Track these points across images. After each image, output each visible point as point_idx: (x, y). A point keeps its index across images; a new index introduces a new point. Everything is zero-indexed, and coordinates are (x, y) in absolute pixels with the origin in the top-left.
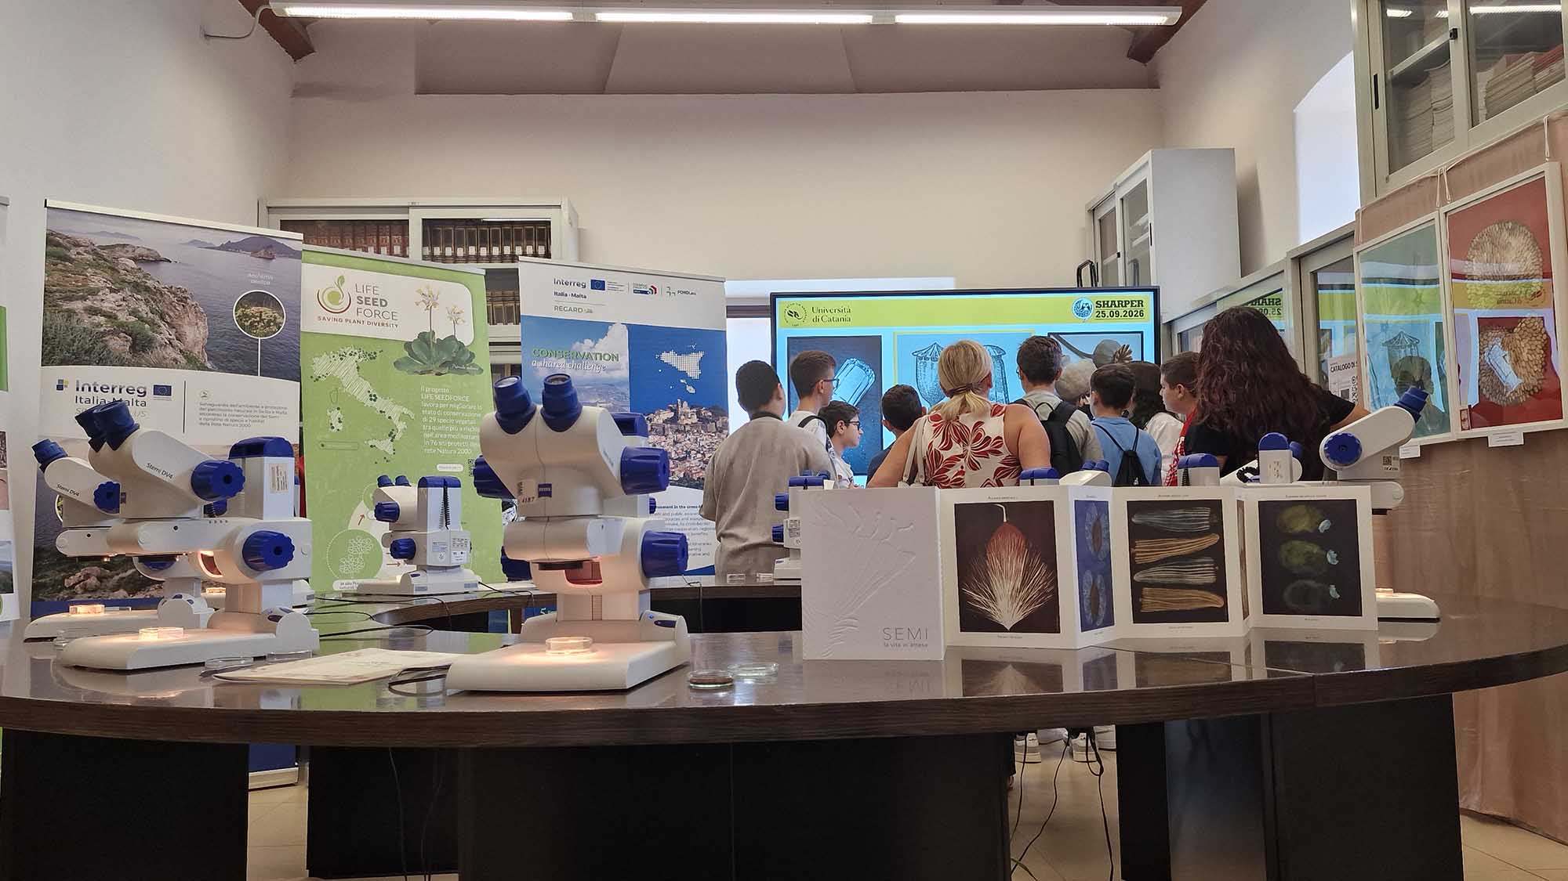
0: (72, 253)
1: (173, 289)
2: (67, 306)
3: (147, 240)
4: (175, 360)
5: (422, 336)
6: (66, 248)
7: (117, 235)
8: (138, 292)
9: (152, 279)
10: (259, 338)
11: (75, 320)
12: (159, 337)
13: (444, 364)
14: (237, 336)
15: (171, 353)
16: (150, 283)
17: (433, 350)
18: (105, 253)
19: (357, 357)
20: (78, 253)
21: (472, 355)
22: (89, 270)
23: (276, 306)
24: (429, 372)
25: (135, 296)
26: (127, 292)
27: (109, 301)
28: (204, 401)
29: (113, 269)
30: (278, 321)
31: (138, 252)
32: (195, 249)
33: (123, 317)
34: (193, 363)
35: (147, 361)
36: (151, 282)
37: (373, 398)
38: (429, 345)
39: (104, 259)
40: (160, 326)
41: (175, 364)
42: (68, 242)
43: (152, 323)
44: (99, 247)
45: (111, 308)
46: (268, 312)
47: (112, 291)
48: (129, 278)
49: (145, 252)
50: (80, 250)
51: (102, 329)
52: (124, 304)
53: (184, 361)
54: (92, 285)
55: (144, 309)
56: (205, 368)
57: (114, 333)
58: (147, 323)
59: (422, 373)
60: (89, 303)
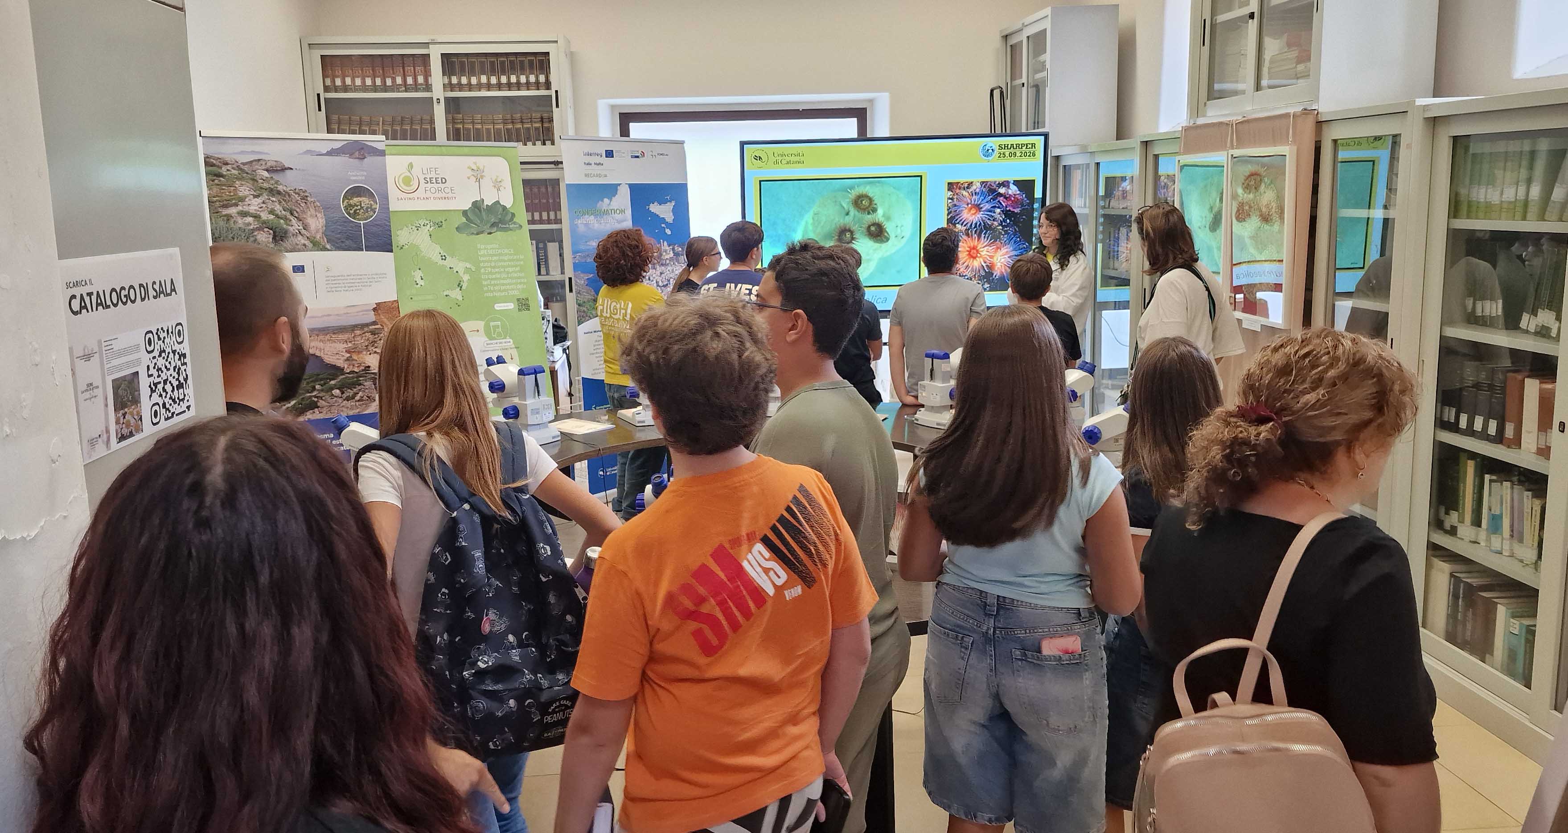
0: (223, 171)
1: (297, 191)
2: (225, 212)
3: (274, 153)
4: (304, 245)
5: (475, 204)
6: (218, 167)
7: (253, 152)
8: (273, 195)
9: (281, 184)
10: (362, 222)
11: (232, 222)
12: (291, 229)
13: (493, 225)
14: (345, 222)
15: (302, 240)
16: (280, 188)
17: (484, 214)
18: (246, 168)
19: (429, 226)
20: (228, 170)
21: (513, 215)
22: (237, 182)
23: (371, 195)
24: (482, 232)
25: (272, 199)
26: (265, 196)
27: (254, 205)
28: (329, 274)
29: (253, 180)
30: (373, 207)
31: (269, 164)
32: (309, 158)
33: (265, 216)
34: (317, 246)
35: (285, 248)
36: (281, 186)
37: (444, 258)
38: (480, 211)
39: (246, 172)
40: (291, 220)
41: (305, 248)
42: (220, 162)
43: (286, 219)
44: (242, 163)
45: (255, 210)
46: (365, 201)
47: (255, 197)
48: (265, 185)
49: (274, 164)
50: (229, 167)
51: (251, 227)
52: (264, 205)
53: (310, 245)
54: (241, 194)
55: (278, 208)
56: (326, 249)
57: (259, 229)
58: (282, 218)
59: (477, 234)
60: (240, 208)
